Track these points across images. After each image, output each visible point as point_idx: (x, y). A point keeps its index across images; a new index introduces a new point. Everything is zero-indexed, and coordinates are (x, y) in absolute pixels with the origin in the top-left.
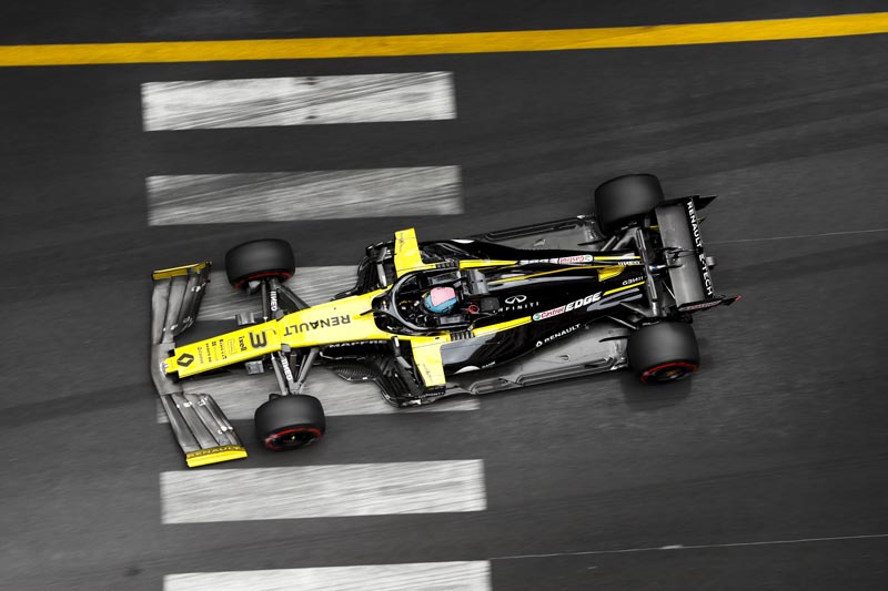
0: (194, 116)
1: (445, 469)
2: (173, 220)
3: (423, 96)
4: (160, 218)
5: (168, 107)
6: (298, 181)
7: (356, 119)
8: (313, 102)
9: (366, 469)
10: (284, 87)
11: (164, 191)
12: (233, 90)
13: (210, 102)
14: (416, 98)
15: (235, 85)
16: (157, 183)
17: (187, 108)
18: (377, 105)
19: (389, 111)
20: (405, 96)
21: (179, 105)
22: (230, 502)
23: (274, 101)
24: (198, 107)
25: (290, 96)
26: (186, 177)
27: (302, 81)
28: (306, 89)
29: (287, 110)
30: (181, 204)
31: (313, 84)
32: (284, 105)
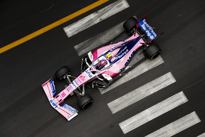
0: (77, 30)
1: (164, 77)
4: (80, 54)
5: (71, 31)
7: (110, 16)
8: (99, 16)
9: (148, 84)
10: (92, 16)
11: (78, 48)
12: (82, 21)
14: (120, 6)
16: (76, 47)
17: (74, 30)
18: (112, 11)
19: (116, 11)
20: (117, 7)
22: (124, 103)
23: (92, 20)
24: (77, 28)
25: (94, 17)
26: (81, 43)
27: (95, 13)
28: (96, 14)
29: (95, 20)
30: (83, 49)
31: (98, 13)
32: (94, 20)
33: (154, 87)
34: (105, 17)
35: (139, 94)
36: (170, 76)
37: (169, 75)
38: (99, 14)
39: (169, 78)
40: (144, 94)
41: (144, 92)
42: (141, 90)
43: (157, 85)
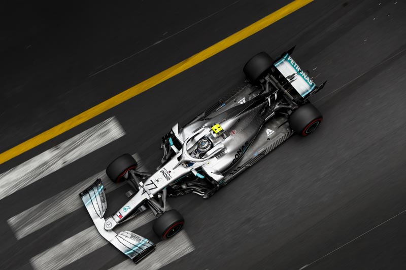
0: (16, 184)
2: (27, 233)
3: (107, 132)
4: (22, 234)
5: (2, 187)
6: (72, 191)
7: (84, 154)
8: (62, 156)
10: (46, 155)
11: (17, 222)
12: (25, 167)
13: (19, 177)
14: (103, 135)
15: (26, 164)
16: (13, 220)
18: (90, 144)
19: (96, 144)
20: (99, 135)
21: (6, 184)
23: (45, 163)
24: (15, 181)
25: (52, 157)
26: (24, 213)
27: (52, 150)
28: (57, 152)
29: (53, 164)
30: (26, 225)
31: (59, 148)
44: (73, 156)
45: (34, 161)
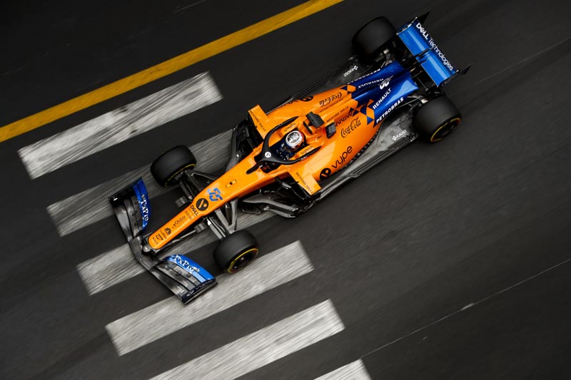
0: (59, 158)
1: (309, 314)
2: (74, 228)
3: (198, 93)
4: (66, 229)
5: (40, 159)
7: (162, 122)
8: (130, 122)
9: (261, 333)
10: (108, 119)
11: (61, 212)
12: (77, 133)
13: (66, 146)
14: (194, 95)
15: (76, 130)
16: (54, 209)
17: (52, 155)
18: (170, 109)
19: (180, 110)
20: (185, 97)
21: (47, 155)
23: (106, 130)
24: (60, 152)
25: (114, 124)
26: (71, 199)
27: (117, 111)
28: (122, 116)
29: (117, 133)
30: (75, 216)
31: (125, 111)
32: (114, 130)
33: (278, 342)
34: (147, 124)
35: (232, 359)
36: (329, 312)
37: (326, 308)
38: (128, 116)
39: (322, 319)
40: (246, 360)
41: (248, 357)
42: (240, 349)
43: (289, 337)
44: (146, 123)
45: (90, 126)
